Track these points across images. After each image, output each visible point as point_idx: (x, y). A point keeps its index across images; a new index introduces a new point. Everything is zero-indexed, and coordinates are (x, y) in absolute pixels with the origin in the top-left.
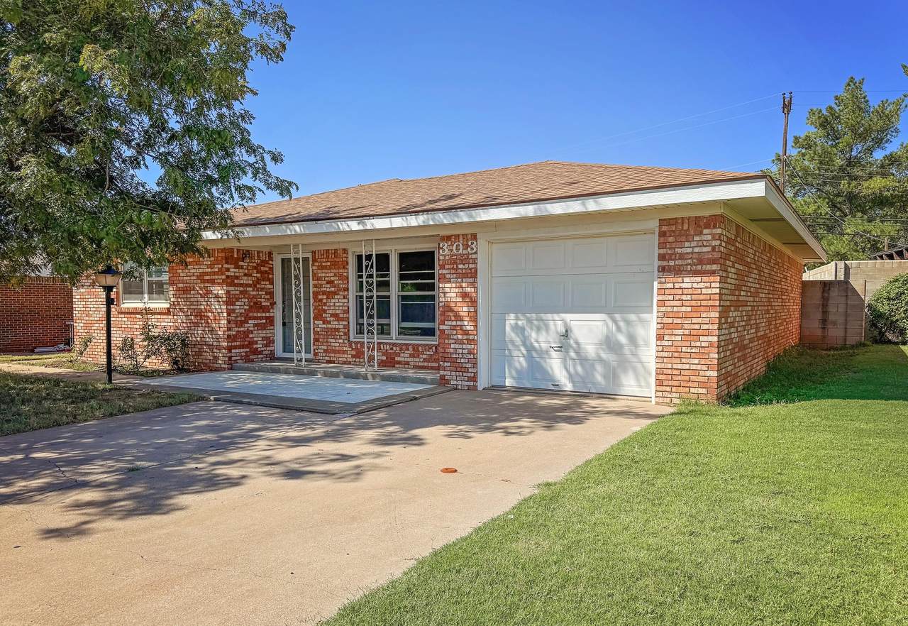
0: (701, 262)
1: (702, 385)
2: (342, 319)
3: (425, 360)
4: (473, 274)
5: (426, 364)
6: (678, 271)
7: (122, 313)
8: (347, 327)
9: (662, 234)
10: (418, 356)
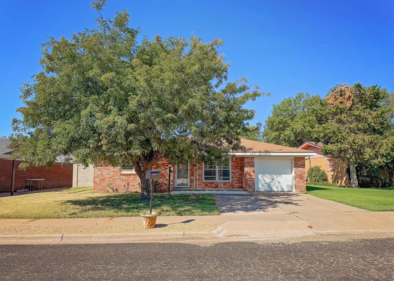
0: (302, 165)
1: (304, 188)
2: (201, 176)
3: (228, 186)
4: (253, 166)
5: (228, 187)
6: (298, 167)
7: (122, 175)
8: (202, 178)
9: (294, 160)
10: (226, 185)
